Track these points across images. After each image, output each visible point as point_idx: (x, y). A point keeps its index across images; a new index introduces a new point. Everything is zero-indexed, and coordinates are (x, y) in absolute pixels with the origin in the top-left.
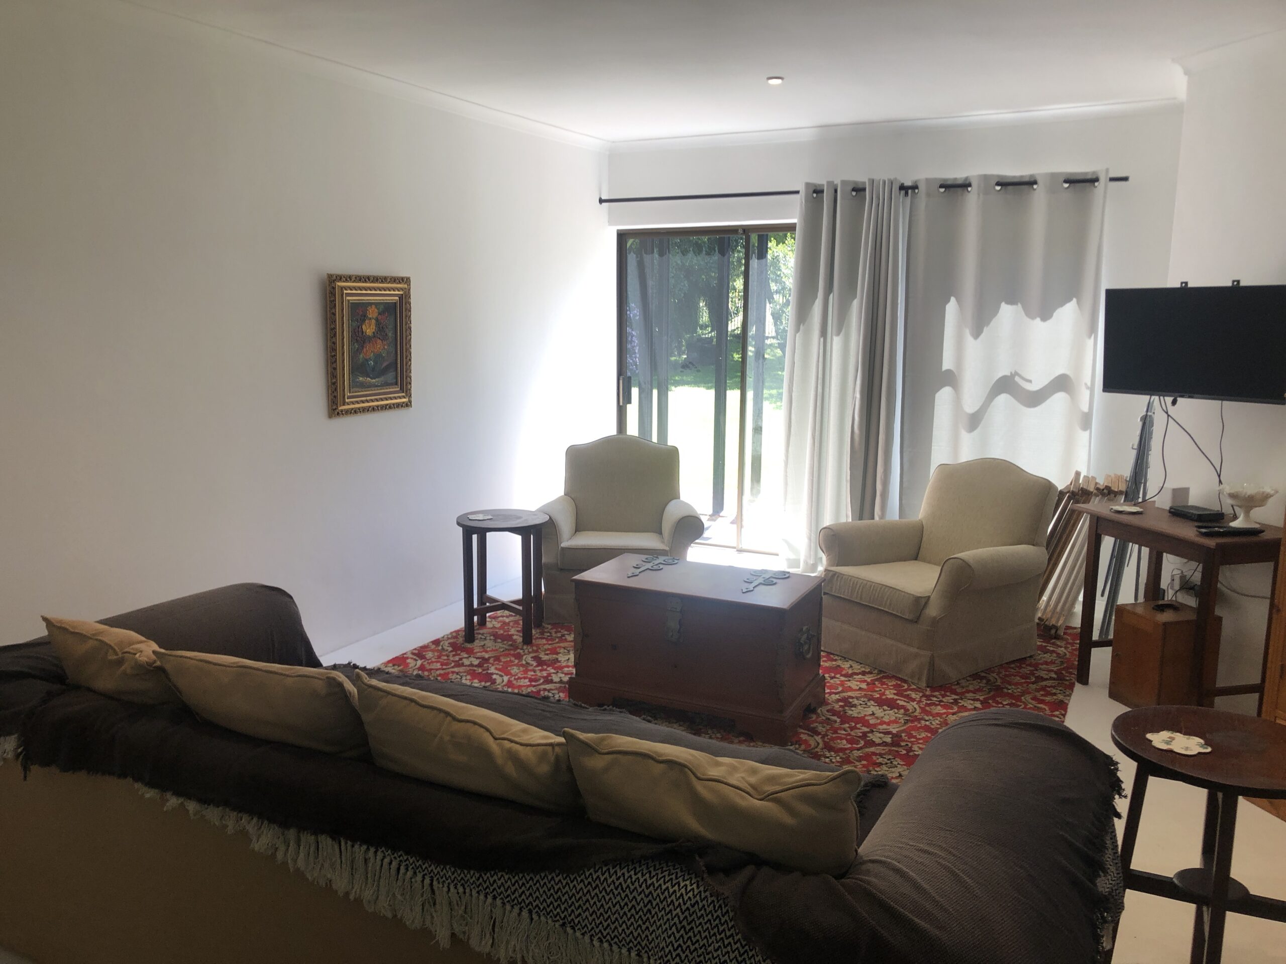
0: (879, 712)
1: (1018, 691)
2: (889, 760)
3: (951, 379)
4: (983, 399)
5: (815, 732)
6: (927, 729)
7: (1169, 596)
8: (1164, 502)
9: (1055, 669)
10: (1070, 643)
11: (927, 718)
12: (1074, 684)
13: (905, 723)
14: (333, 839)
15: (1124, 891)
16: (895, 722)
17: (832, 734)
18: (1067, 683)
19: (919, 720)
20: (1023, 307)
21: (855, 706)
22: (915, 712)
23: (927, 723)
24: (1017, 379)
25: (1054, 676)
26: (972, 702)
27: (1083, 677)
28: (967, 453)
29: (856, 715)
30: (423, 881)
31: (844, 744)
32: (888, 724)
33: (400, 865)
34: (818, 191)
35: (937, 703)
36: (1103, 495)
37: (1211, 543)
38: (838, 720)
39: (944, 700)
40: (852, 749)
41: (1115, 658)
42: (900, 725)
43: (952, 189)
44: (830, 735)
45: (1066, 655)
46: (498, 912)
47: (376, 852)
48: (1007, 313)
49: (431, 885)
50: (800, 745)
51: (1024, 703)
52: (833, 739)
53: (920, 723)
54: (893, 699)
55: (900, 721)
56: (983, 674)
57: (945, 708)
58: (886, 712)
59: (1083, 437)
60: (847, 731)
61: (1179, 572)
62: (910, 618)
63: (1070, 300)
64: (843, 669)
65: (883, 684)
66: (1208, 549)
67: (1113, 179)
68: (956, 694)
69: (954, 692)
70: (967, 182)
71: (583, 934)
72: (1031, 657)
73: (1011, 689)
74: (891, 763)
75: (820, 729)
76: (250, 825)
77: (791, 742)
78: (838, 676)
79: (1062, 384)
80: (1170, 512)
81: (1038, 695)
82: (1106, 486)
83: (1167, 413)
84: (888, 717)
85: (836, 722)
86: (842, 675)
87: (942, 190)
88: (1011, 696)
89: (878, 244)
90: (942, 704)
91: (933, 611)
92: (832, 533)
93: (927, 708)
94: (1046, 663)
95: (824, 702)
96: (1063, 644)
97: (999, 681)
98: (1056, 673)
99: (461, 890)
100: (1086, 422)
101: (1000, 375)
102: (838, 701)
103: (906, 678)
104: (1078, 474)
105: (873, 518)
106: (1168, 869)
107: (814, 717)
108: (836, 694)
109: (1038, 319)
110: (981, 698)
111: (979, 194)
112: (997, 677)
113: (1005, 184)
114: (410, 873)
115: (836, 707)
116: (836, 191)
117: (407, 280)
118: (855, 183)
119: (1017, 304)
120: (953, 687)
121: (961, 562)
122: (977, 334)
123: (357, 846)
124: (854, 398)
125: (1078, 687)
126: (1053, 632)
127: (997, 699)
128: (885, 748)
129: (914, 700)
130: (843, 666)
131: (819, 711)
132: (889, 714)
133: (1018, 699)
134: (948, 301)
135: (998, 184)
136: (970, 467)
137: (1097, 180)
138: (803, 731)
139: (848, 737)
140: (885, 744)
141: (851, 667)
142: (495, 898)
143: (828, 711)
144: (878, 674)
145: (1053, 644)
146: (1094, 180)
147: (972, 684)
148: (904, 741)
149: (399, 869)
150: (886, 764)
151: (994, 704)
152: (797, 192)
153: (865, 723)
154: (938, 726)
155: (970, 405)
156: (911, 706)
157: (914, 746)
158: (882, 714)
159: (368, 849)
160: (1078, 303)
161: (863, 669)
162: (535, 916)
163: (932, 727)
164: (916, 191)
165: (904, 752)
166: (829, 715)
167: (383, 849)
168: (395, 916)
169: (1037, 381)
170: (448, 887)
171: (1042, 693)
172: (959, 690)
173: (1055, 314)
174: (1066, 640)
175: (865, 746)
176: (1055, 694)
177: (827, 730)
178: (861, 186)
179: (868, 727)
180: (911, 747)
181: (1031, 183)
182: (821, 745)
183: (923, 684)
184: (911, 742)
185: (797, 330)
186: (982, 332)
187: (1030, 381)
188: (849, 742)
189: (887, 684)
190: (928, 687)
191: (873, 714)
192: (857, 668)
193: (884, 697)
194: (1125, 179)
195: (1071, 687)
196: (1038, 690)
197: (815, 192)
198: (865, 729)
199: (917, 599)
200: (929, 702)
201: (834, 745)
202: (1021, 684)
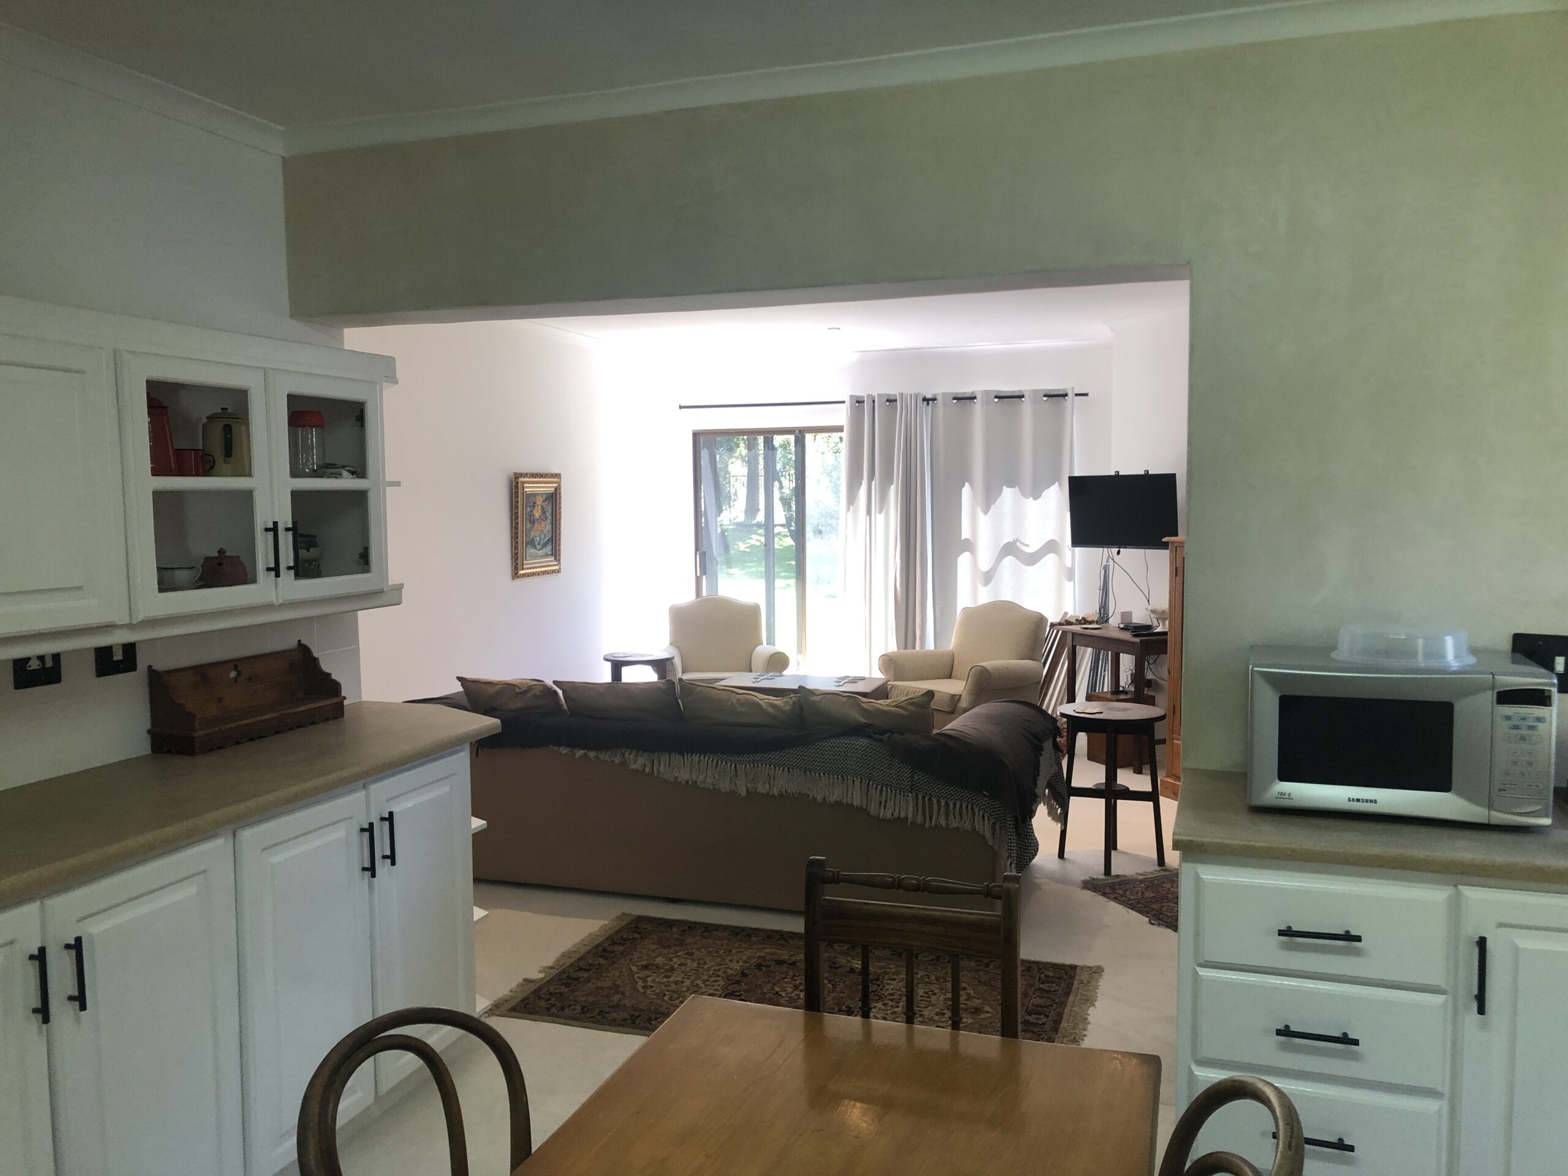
3: (968, 546)
4: (993, 561)
8: (1116, 622)
14: (680, 754)
15: (1069, 798)
20: (1019, 489)
24: (1018, 544)
28: (985, 597)
30: (731, 766)
33: (718, 761)
34: (860, 402)
36: (1082, 622)
43: (962, 401)
46: (772, 772)
47: (704, 757)
48: (1008, 493)
49: (735, 767)
59: (1069, 586)
61: (1130, 671)
63: (1054, 483)
66: (1136, 644)
67: (1077, 395)
70: (973, 396)
71: (815, 773)
76: (630, 756)
79: (1051, 547)
80: (1118, 627)
82: (1083, 618)
87: (955, 401)
89: (908, 442)
92: (889, 658)
99: (752, 765)
100: (1070, 575)
101: (1006, 541)
104: (1066, 614)
105: (914, 648)
106: (1089, 784)
109: (1031, 498)
111: (982, 405)
113: (1001, 397)
114: (724, 763)
116: (874, 402)
117: (558, 476)
118: (889, 395)
119: (1015, 487)
121: (981, 668)
122: (986, 511)
123: (694, 755)
124: (895, 563)
134: (964, 486)
135: (996, 397)
136: (985, 607)
137: (1066, 395)
142: (770, 765)
146: (1064, 395)
149: (717, 763)
152: (844, 402)
155: (984, 565)
159: (700, 756)
160: (1060, 485)
162: (791, 770)
164: (936, 402)
167: (709, 754)
168: (714, 788)
169: (1033, 544)
170: (745, 765)
173: (1043, 494)
178: (892, 398)
181: (1020, 396)
185: (848, 510)
186: (990, 509)
187: (1028, 546)
194: (1086, 395)
197: (858, 402)
199: (954, 698)
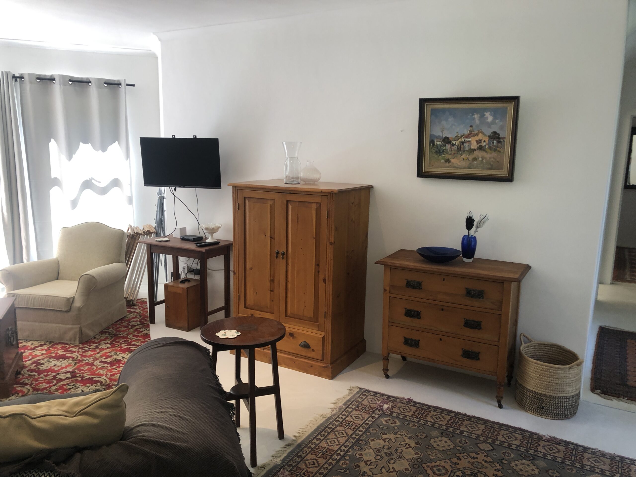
0: (58, 363)
1: (125, 334)
2: (73, 385)
3: (57, 182)
4: (77, 192)
5: (24, 384)
6: (88, 364)
7: (183, 276)
8: (177, 235)
9: (138, 320)
10: (140, 307)
11: (85, 359)
12: (149, 325)
13: (75, 365)
16: (70, 365)
17: (35, 382)
18: (146, 325)
19: (82, 361)
20: (91, 145)
21: (43, 364)
22: (78, 358)
23: (87, 361)
24: (93, 181)
25: (139, 323)
26: (105, 345)
27: (153, 321)
29: (45, 368)
31: (44, 385)
32: (66, 367)
35: (88, 350)
36: (147, 235)
37: (203, 250)
38: (36, 374)
39: (90, 348)
40: (50, 387)
41: (167, 308)
42: (73, 366)
43: (44, 81)
44: (34, 382)
45: (140, 312)
48: (84, 147)
50: (18, 394)
51: (130, 339)
52: (37, 385)
53: (83, 362)
54: (63, 354)
55: (72, 364)
56: (105, 330)
57: (93, 352)
58: (62, 362)
60: (43, 378)
61: (186, 265)
62: (66, 310)
63: (115, 142)
64: (28, 346)
65: (55, 348)
66: (202, 252)
67: (128, 85)
68: (96, 343)
69: (94, 343)
70: (53, 78)
72: (125, 317)
73: (121, 334)
74: (75, 386)
75: (27, 381)
77: (12, 394)
78: (26, 351)
79: (116, 183)
80: (181, 239)
81: (135, 333)
82: (148, 230)
83: (173, 194)
84: (64, 364)
85: (35, 375)
86: (28, 350)
87: (38, 80)
88: (123, 337)
90: (90, 350)
91: (78, 304)
92: (8, 272)
93: (84, 354)
94: (133, 318)
95: (24, 367)
96: (137, 307)
97: (114, 331)
98: (139, 322)
100: (130, 201)
101: (85, 179)
102: (32, 364)
103: (67, 342)
104: (130, 226)
105: (23, 262)
107: (21, 376)
108: (29, 360)
109: (100, 151)
110: (109, 342)
111: (60, 85)
112: (112, 330)
113: (74, 81)
115: (32, 367)
119: (88, 143)
120: (93, 340)
121: (89, 276)
122: (69, 158)
125: (151, 325)
126: (131, 303)
127: (117, 340)
128: (69, 380)
129: (75, 352)
130: (27, 345)
131: (22, 372)
132: (65, 363)
133: (126, 338)
134: (50, 141)
135: (70, 81)
136: (80, 227)
138: (17, 386)
139: (46, 381)
140: (68, 378)
141: (32, 344)
143: (28, 371)
144: (50, 344)
145: (133, 308)
146: (119, 84)
147: (102, 336)
148: (78, 373)
150: (73, 388)
151: (116, 343)
153: (53, 371)
154: (93, 361)
155: (70, 195)
156: (75, 355)
157: (84, 375)
158: (60, 364)
160: (119, 143)
161: (40, 344)
163: (90, 362)
164: (23, 79)
165: (80, 379)
166: (29, 373)
169: (103, 182)
171: (137, 332)
172: (96, 341)
173: (108, 149)
174: (138, 305)
175: (57, 383)
176: (142, 331)
177: (31, 381)
179: (55, 373)
180: (83, 376)
181: (88, 82)
182: (31, 390)
183: (77, 343)
184: (81, 373)
186: (72, 157)
187: (100, 182)
188: (47, 383)
189: (57, 348)
190: (80, 343)
191: (55, 365)
192: (36, 344)
193: (58, 355)
194: (133, 85)
195: (148, 326)
196: (134, 332)
198: (54, 374)
199: (68, 299)
200: (83, 351)
201: (39, 388)
202: (125, 330)
